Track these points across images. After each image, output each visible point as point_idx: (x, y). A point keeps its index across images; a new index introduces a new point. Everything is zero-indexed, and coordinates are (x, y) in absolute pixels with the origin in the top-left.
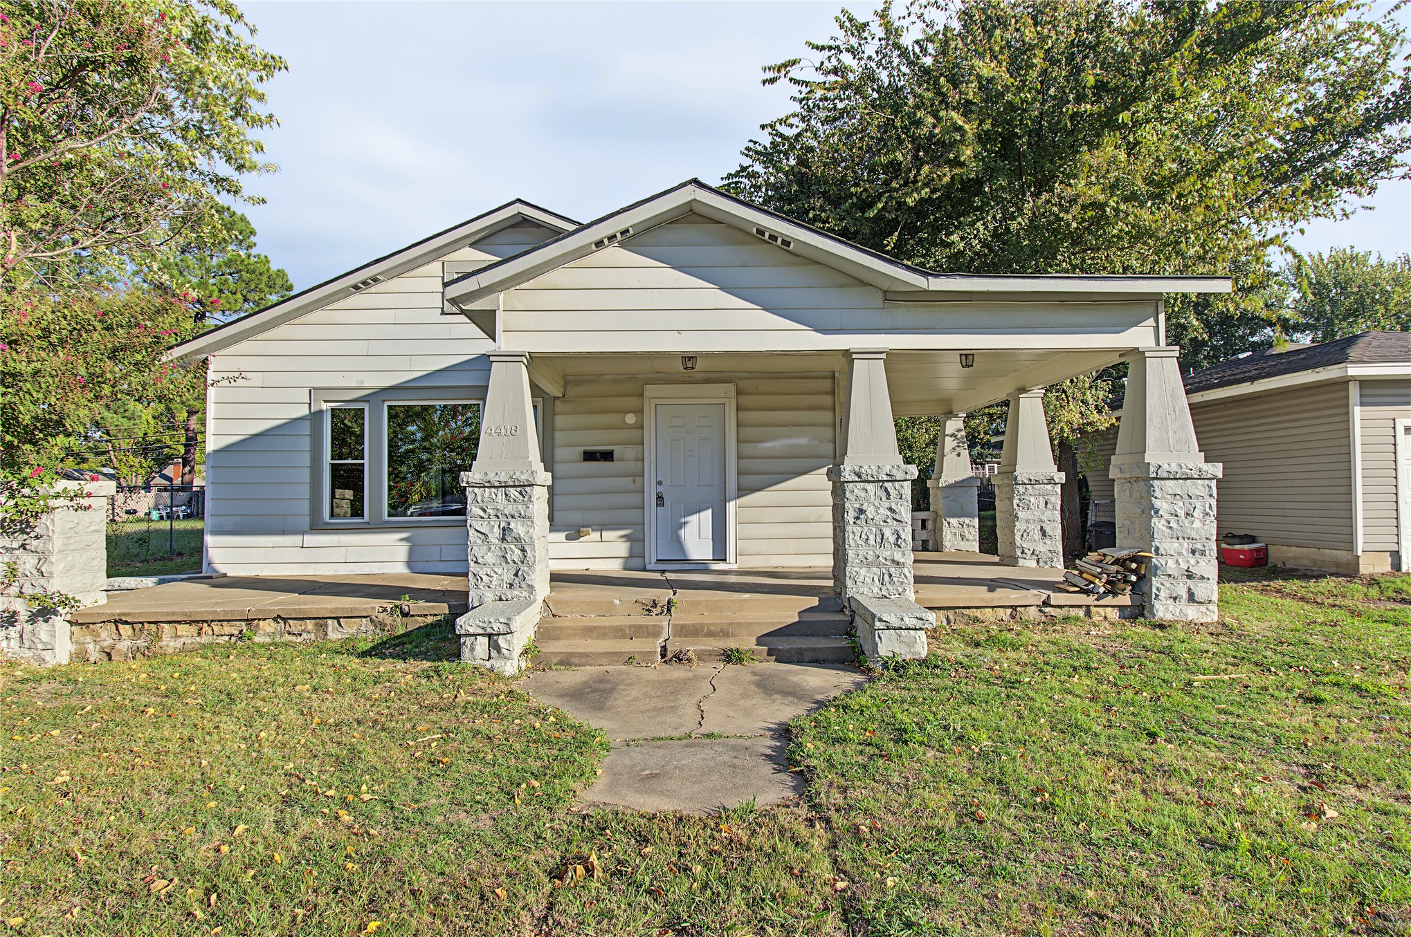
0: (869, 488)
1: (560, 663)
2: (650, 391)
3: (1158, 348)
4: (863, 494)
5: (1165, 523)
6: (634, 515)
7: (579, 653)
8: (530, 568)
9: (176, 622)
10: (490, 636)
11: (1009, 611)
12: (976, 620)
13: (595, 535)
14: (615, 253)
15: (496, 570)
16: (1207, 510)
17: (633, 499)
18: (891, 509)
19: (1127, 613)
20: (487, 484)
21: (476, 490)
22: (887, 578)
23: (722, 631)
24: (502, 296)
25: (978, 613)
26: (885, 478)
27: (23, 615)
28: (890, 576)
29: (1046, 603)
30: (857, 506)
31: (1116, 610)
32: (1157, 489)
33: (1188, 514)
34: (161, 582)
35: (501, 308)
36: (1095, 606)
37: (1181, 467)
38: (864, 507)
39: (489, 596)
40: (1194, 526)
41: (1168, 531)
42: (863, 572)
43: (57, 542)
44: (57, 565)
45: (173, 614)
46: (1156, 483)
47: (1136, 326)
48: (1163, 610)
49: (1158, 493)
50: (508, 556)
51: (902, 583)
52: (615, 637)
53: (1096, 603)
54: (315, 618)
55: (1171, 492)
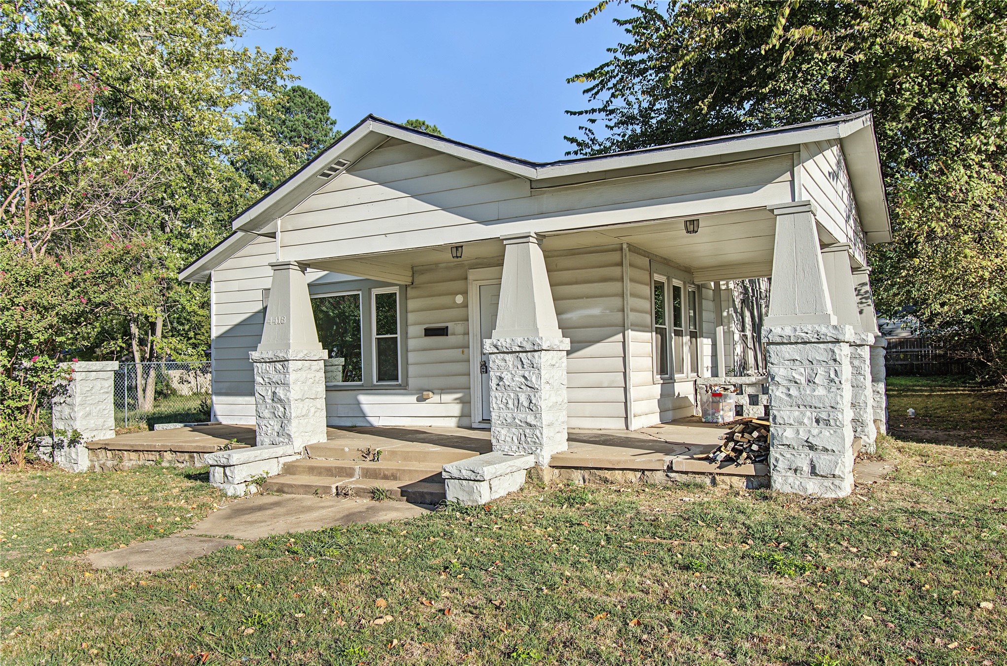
0: (507, 359)
1: (278, 491)
2: (472, 274)
3: (794, 204)
4: (503, 364)
5: (785, 390)
6: (462, 380)
7: (287, 484)
8: (288, 421)
9: (129, 451)
10: (224, 467)
11: (639, 474)
12: (606, 481)
13: (436, 398)
14: (345, 179)
15: (270, 422)
16: (833, 376)
17: (460, 367)
18: (524, 377)
19: (755, 484)
20: (263, 360)
21: (258, 364)
22: (523, 437)
23: (393, 475)
24: (279, 222)
25: (607, 474)
26: (518, 349)
27: (66, 444)
28: (525, 436)
29: (670, 469)
30: (498, 374)
31: (744, 480)
32: (772, 355)
33: (809, 381)
34: (185, 426)
35: (279, 230)
36: (720, 474)
37: (795, 330)
38: (503, 376)
39: (267, 441)
40: (816, 393)
41: (787, 398)
42: (504, 432)
43: (78, 400)
44: (79, 413)
45: (126, 445)
46: (772, 348)
47: (770, 182)
48: (782, 482)
49: (774, 359)
50: (276, 413)
51: (535, 443)
52: (328, 475)
53: (718, 471)
54: (188, 452)
55: (787, 357)
